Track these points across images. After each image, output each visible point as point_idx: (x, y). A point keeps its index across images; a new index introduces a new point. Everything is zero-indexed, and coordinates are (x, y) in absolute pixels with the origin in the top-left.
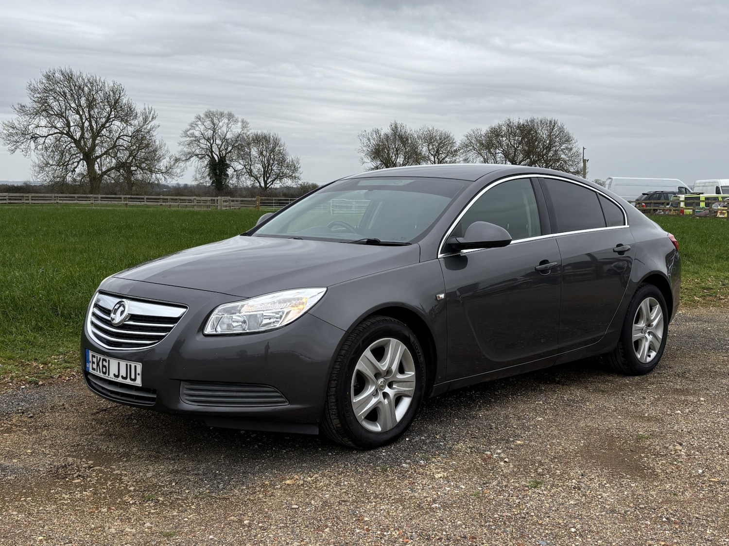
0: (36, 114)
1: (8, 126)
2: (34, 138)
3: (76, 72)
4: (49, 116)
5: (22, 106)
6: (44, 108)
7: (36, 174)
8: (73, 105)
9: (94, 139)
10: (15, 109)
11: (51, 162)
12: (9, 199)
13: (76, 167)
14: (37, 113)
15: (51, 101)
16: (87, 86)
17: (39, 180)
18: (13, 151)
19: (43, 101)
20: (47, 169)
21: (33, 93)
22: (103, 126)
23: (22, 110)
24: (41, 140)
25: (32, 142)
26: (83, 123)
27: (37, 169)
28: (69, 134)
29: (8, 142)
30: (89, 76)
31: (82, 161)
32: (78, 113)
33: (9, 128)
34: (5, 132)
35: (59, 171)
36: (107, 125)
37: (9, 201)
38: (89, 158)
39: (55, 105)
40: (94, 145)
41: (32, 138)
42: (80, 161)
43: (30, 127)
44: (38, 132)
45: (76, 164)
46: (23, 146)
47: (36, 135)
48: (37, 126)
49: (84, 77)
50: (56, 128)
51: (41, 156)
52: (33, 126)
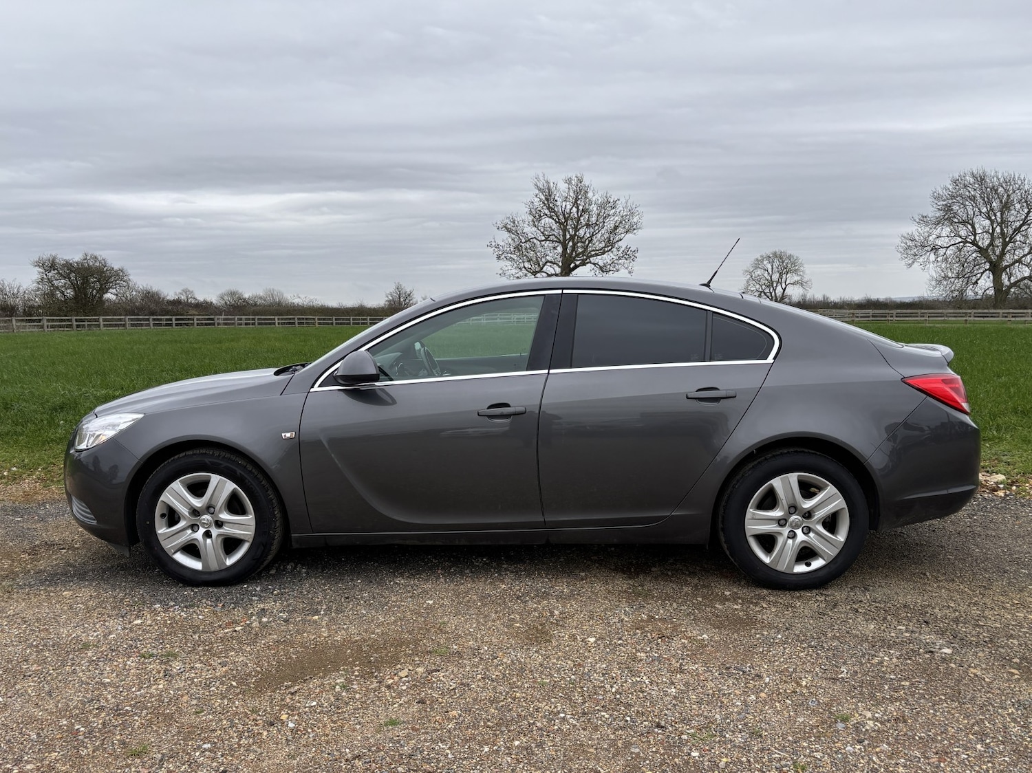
0: (938, 224)
1: (907, 239)
2: (935, 249)
3: (990, 171)
4: (952, 223)
5: (923, 217)
6: (948, 216)
7: (932, 289)
8: (984, 210)
9: (1005, 245)
10: (915, 220)
11: (950, 275)
12: (873, 316)
13: (979, 279)
14: (938, 222)
15: (955, 208)
16: (1002, 186)
17: (934, 295)
18: (910, 265)
19: (948, 209)
20: (945, 283)
21: (936, 202)
22: (1018, 230)
23: (923, 220)
24: (942, 251)
25: (932, 255)
26: (994, 230)
27: (934, 283)
28: (974, 243)
29: (906, 256)
30: (1006, 175)
31: (988, 272)
32: (989, 218)
33: (908, 241)
34: (903, 245)
35: (959, 284)
36: (1023, 228)
37: (873, 319)
38: (996, 269)
39: (961, 212)
40: (1003, 254)
41: (932, 249)
42: (984, 272)
43: (931, 238)
44: (939, 242)
45: (979, 275)
46: (921, 260)
47: (937, 247)
48: (939, 237)
49: (1000, 177)
50: (961, 237)
51: (939, 269)
52: (934, 236)
